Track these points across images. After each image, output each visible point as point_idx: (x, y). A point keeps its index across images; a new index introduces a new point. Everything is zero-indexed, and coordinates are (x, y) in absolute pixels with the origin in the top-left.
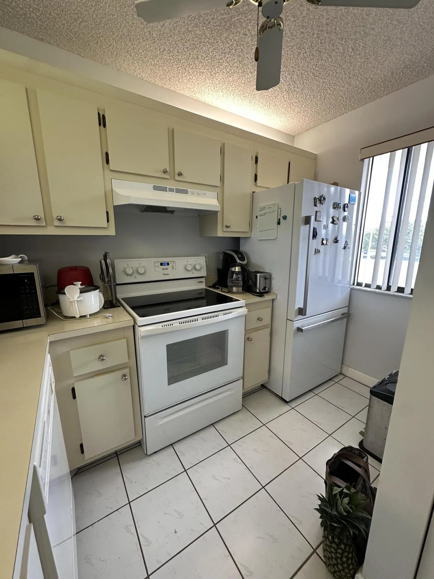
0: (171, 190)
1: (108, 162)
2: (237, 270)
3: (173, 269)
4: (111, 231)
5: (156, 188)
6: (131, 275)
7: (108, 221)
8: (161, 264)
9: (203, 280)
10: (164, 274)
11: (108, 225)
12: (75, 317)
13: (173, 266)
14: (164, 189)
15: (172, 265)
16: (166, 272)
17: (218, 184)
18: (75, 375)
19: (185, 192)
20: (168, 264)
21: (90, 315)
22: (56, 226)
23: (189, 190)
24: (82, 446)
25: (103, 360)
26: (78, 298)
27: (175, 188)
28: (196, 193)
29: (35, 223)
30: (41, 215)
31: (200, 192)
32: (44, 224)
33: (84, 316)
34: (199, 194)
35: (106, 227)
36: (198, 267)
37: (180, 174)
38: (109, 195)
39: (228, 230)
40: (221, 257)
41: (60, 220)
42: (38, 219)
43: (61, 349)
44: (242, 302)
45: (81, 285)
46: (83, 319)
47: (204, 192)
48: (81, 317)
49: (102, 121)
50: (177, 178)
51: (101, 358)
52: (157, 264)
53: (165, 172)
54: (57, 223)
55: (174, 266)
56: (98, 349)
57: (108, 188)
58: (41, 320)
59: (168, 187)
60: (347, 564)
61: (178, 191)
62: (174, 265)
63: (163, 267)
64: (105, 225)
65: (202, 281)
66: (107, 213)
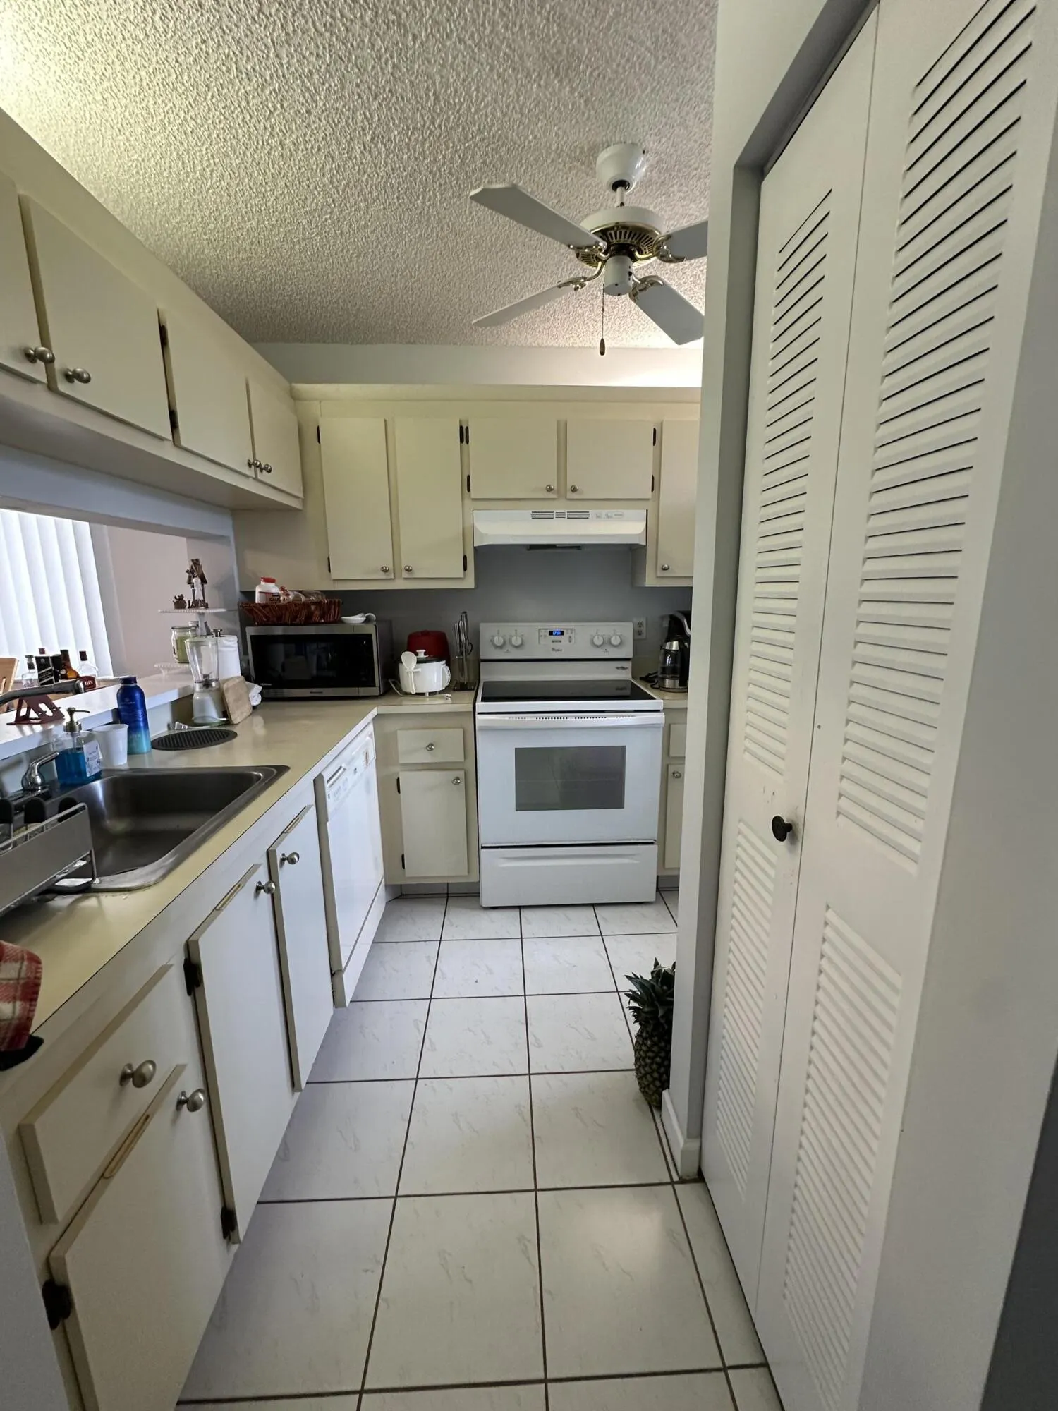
0: (560, 515)
1: (469, 489)
2: (674, 648)
3: (570, 641)
4: (470, 583)
5: (536, 515)
6: (501, 647)
7: (465, 569)
8: (551, 633)
9: (628, 665)
10: (553, 650)
11: (465, 575)
12: (411, 694)
13: (570, 637)
14: (549, 515)
15: (570, 634)
16: (557, 646)
17: (649, 495)
18: (401, 761)
19: (585, 515)
20: (562, 633)
21: (430, 693)
22: (405, 579)
23: (590, 512)
24: (403, 856)
25: (431, 749)
26: (415, 668)
27: (566, 511)
28: (604, 516)
29: (382, 576)
30: (390, 566)
31: (612, 512)
32: (392, 577)
33: (423, 694)
34: (608, 517)
35: (462, 576)
36: (615, 641)
37: (574, 490)
38: (467, 533)
39: (666, 574)
40: (666, 625)
41: (408, 570)
42: (386, 571)
43: (390, 726)
44: (657, 703)
45: (425, 654)
46: (421, 698)
47: (620, 511)
48: (417, 694)
49: (464, 435)
50: (570, 495)
51: (430, 747)
52: (543, 633)
53: (549, 489)
54: (405, 574)
55: (573, 638)
56: (429, 736)
57: (468, 524)
58: (375, 691)
59: (555, 511)
60: (658, 1073)
61: (572, 515)
62: (572, 635)
63: (553, 638)
64: (460, 573)
65: (625, 666)
66: (465, 558)
